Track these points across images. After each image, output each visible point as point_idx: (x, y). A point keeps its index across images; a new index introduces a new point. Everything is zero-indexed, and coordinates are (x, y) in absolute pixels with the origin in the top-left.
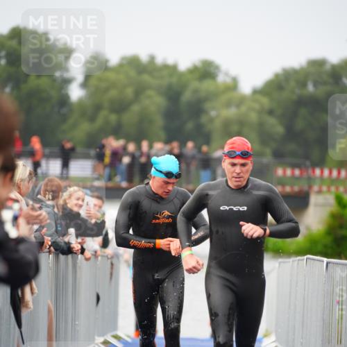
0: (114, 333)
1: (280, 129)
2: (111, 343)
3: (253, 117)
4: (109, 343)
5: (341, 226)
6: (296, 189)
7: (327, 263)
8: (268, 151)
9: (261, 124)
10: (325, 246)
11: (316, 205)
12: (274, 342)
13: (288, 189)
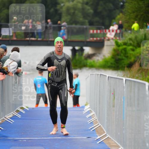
0: (21, 107)
1: (91, 11)
2: (20, 111)
3: (80, 6)
4: (19, 111)
5: (118, 55)
6: (98, 39)
7: (108, 77)
8: (87, 21)
9: (83, 9)
10: (112, 63)
11: (107, 46)
12: (89, 108)
13: (95, 39)
